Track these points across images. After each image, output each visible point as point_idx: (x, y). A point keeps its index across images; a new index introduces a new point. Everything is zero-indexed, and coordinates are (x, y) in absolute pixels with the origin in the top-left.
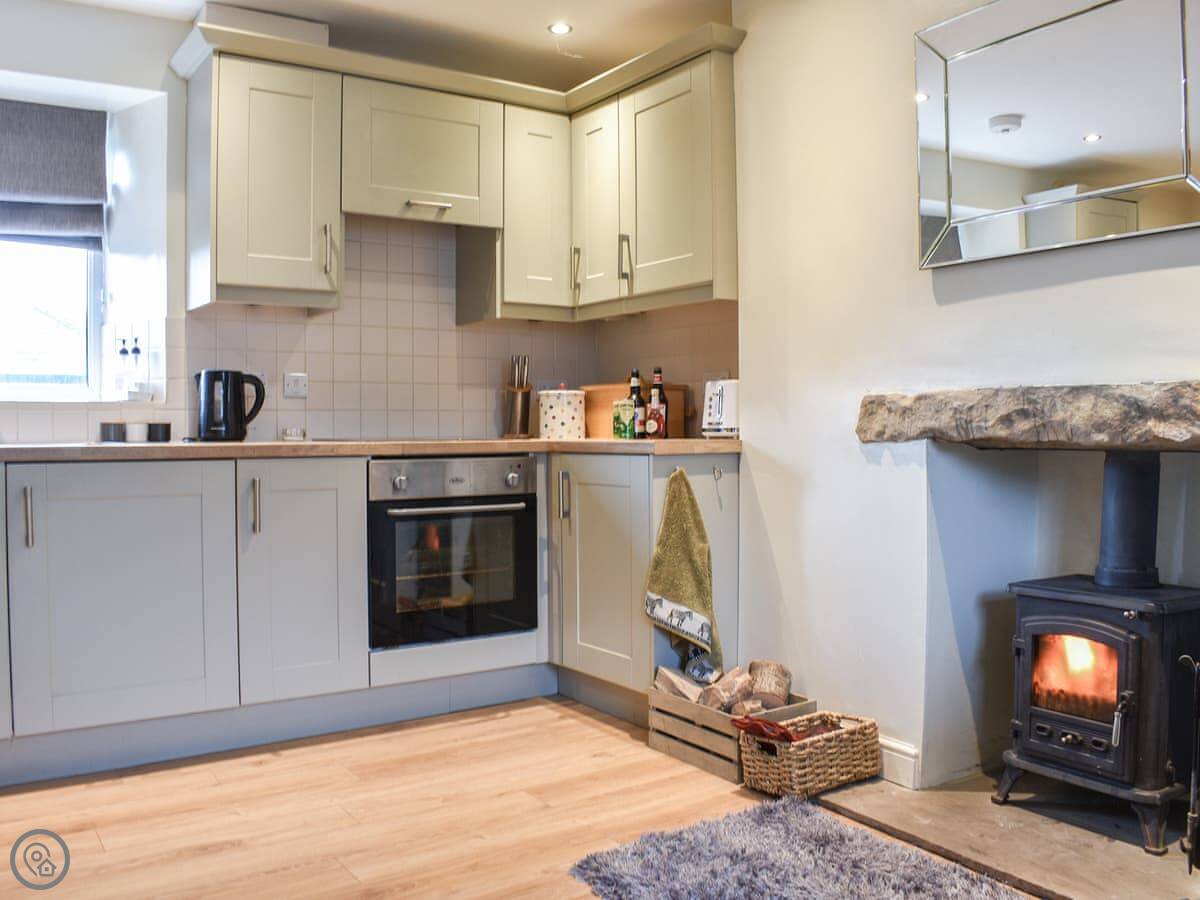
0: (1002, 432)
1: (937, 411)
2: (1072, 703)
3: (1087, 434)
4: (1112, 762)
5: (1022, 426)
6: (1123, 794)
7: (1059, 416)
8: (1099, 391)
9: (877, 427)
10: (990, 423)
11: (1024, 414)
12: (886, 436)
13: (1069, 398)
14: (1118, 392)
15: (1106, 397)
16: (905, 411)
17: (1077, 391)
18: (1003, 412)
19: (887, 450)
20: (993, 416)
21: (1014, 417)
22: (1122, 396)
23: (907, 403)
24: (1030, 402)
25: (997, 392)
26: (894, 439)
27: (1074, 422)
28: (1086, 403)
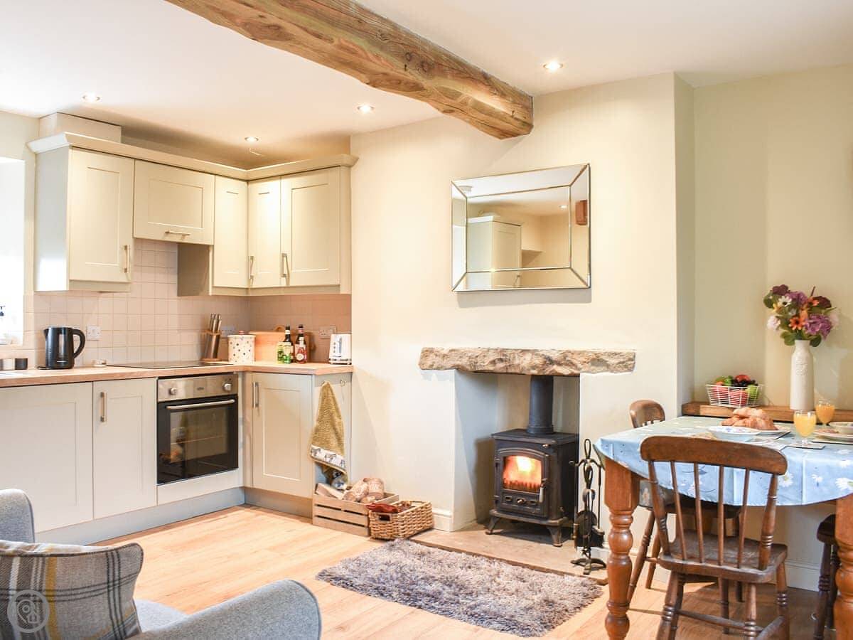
0: (491, 368)
1: (461, 357)
2: (521, 487)
3: (529, 370)
4: (539, 509)
5: (500, 366)
6: (544, 523)
7: (517, 362)
8: (534, 352)
9: (429, 363)
10: (486, 364)
11: (501, 360)
12: (434, 367)
13: (521, 354)
14: (541, 353)
15: (536, 355)
16: (444, 356)
17: (524, 351)
18: (492, 359)
19: (434, 373)
20: (487, 361)
21: (497, 361)
22: (543, 355)
23: (445, 352)
24: (504, 355)
25: (489, 350)
26: (438, 369)
27: (523, 364)
28: (528, 357)
